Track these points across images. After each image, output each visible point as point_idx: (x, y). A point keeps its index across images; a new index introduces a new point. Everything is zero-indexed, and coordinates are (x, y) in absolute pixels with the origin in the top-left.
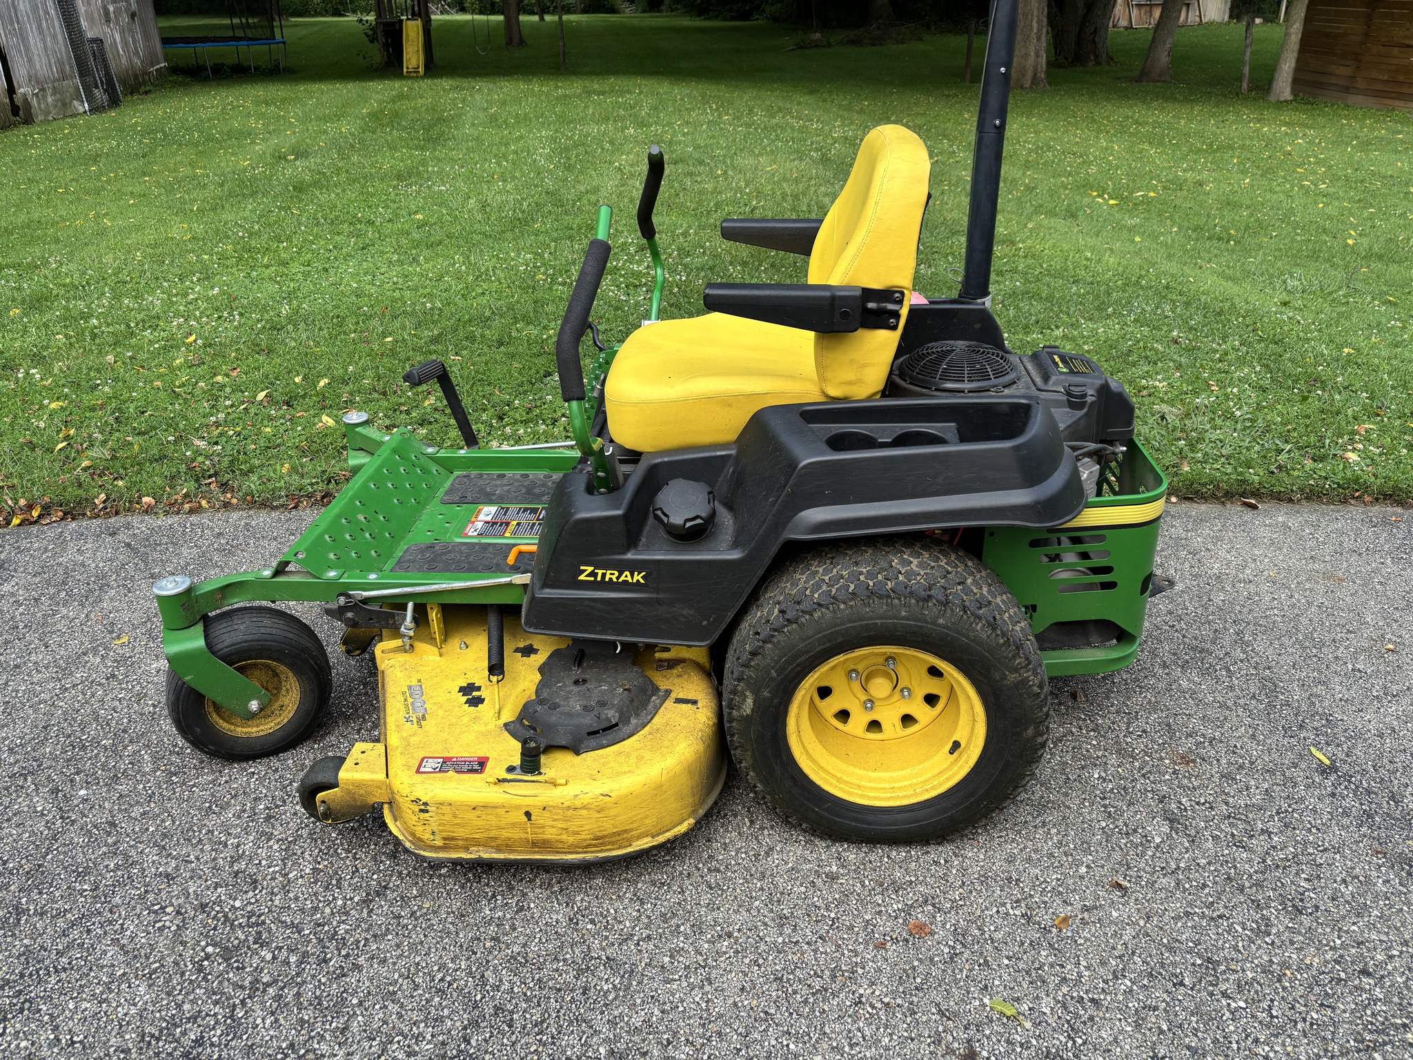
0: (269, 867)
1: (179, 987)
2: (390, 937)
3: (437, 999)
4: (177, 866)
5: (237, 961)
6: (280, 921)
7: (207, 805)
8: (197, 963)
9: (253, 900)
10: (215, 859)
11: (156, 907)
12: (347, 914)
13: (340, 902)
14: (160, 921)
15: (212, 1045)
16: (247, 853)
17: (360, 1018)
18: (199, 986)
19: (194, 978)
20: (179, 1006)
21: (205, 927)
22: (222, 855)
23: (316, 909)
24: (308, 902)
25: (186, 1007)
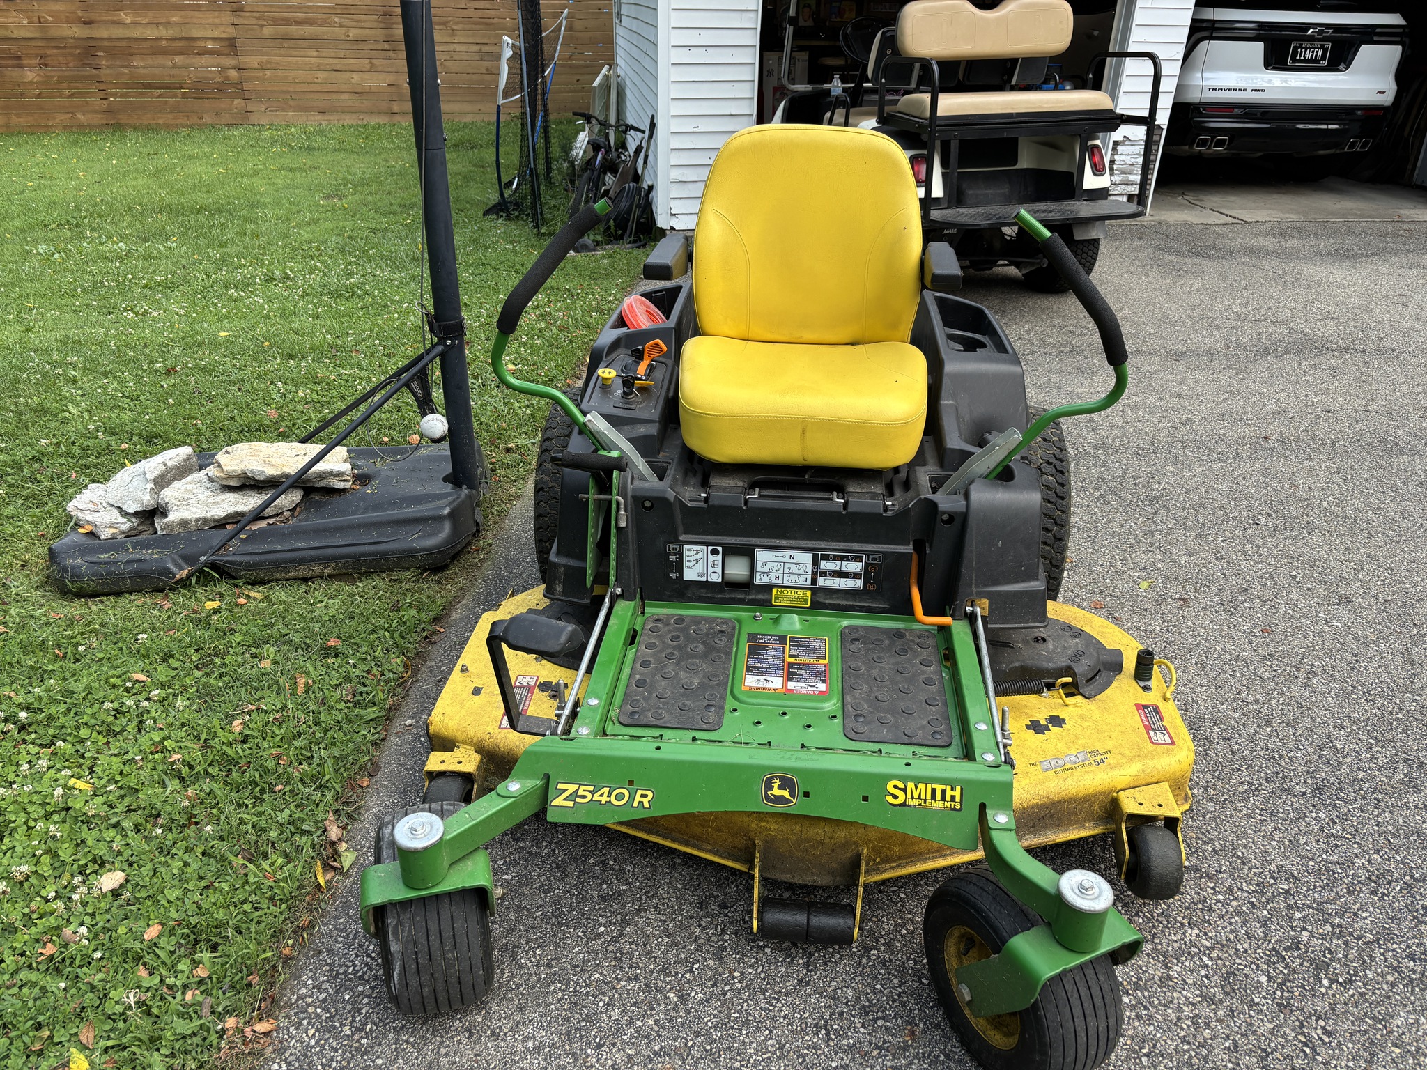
0: (1207, 966)
1: (1377, 992)
2: (1239, 853)
3: (1281, 815)
4: (1246, 1054)
5: (1325, 956)
6: (1265, 936)
7: (1144, 1060)
8: (1345, 988)
9: (1254, 967)
10: (1220, 1021)
11: (1308, 1050)
12: (1230, 889)
13: (1221, 897)
14: (1320, 1039)
15: (1408, 946)
16: (1197, 992)
17: (1324, 856)
18: (1366, 976)
19: (1360, 984)
20: (1393, 985)
21: (1306, 996)
22: (1212, 1015)
23: (1238, 913)
24: (1233, 920)
25: (1390, 978)
